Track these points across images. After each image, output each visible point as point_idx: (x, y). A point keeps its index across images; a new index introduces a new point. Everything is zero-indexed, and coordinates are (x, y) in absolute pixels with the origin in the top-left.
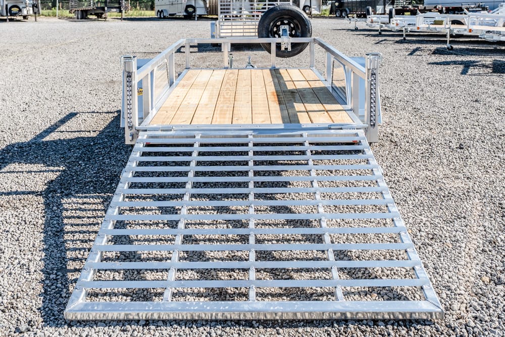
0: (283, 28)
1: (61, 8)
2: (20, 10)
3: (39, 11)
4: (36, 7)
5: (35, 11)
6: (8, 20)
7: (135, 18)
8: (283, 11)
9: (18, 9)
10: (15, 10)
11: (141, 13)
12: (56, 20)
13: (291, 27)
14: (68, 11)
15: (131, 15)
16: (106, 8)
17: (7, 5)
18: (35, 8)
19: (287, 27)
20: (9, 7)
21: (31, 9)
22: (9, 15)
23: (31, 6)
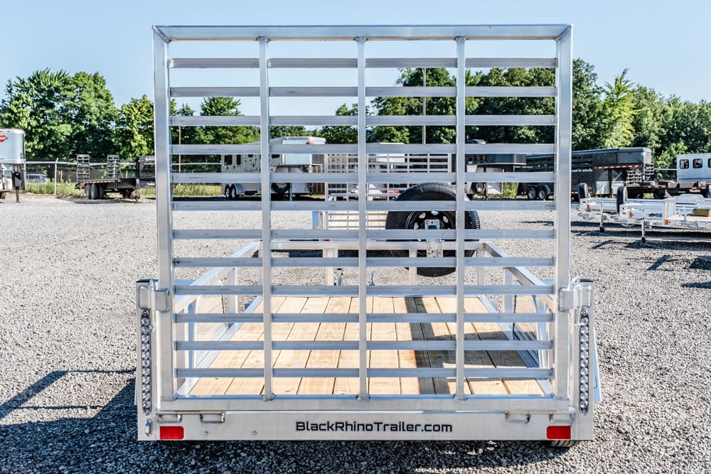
1: (62, 180)
3: (23, 183)
4: (19, 177)
5: (16, 185)
7: (188, 198)
11: (198, 190)
12: (51, 199)
13: (444, 223)
14: (74, 185)
15: (181, 193)
16: (138, 181)
18: (16, 179)
21: (10, 181)
23: (11, 176)
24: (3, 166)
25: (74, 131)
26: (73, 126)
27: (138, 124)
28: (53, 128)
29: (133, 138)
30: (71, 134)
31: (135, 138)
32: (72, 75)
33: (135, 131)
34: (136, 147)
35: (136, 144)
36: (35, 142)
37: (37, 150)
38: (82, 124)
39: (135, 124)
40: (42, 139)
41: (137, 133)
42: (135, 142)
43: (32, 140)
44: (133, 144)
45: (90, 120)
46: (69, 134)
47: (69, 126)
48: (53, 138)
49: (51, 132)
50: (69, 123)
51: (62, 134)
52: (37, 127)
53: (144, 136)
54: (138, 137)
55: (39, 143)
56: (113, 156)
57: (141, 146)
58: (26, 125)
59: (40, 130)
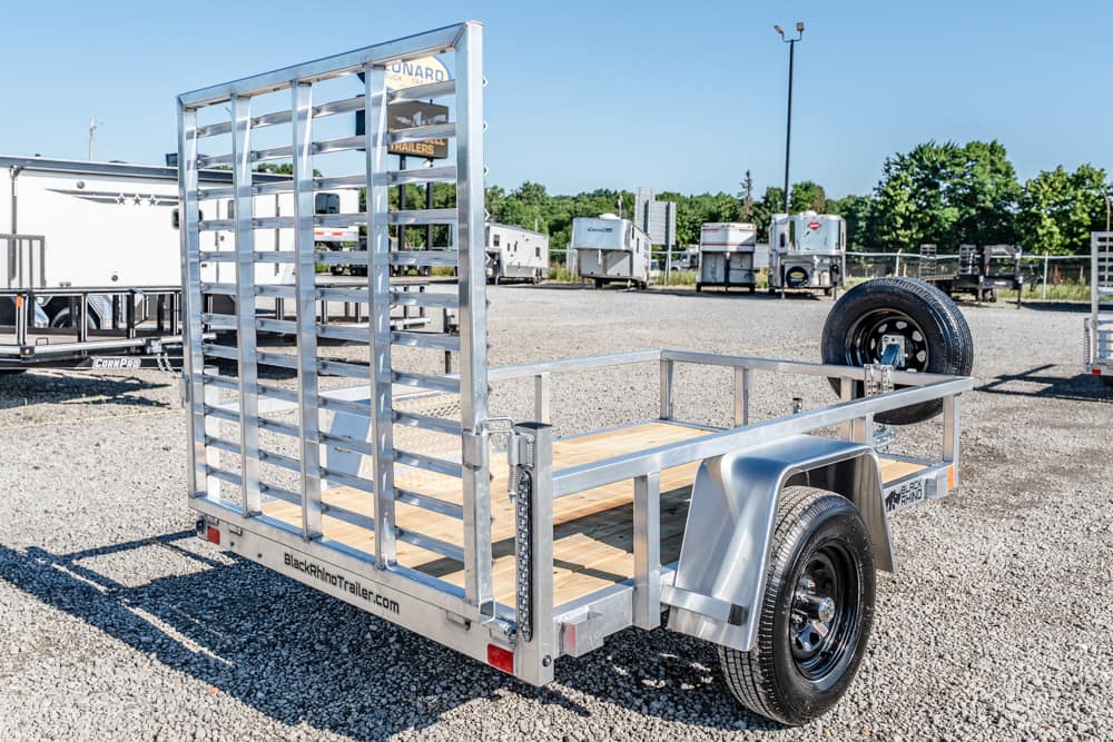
0: (890, 342)
2: (806, 277)
3: (841, 279)
4: (837, 271)
5: (834, 280)
6: (783, 296)
8: (879, 295)
9: (802, 275)
10: (797, 276)
13: (914, 342)
16: (981, 278)
17: (783, 267)
18: (834, 273)
19: (899, 340)
20: (786, 270)
21: (827, 274)
22: (786, 285)
23: (828, 269)
24: (815, 258)
25: (962, 216)
26: (961, 209)
27: (1049, 205)
28: (936, 212)
29: (1040, 223)
30: (959, 220)
31: (1044, 223)
32: (963, 146)
33: (1044, 213)
34: (1044, 235)
35: (1045, 231)
36: (914, 231)
37: (915, 240)
38: (973, 206)
39: (1043, 205)
40: (923, 227)
41: (1045, 216)
42: (1043, 228)
43: (911, 229)
44: (1040, 232)
45: (984, 202)
46: (955, 220)
47: (956, 210)
48: (935, 225)
49: (934, 218)
50: (956, 206)
51: (946, 220)
52: (916, 212)
53: (1056, 219)
54: (1048, 222)
55: (918, 232)
56: (968, 246)
57: (1051, 234)
58: (903, 210)
59: (919, 216)
